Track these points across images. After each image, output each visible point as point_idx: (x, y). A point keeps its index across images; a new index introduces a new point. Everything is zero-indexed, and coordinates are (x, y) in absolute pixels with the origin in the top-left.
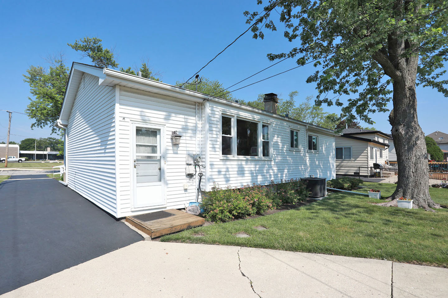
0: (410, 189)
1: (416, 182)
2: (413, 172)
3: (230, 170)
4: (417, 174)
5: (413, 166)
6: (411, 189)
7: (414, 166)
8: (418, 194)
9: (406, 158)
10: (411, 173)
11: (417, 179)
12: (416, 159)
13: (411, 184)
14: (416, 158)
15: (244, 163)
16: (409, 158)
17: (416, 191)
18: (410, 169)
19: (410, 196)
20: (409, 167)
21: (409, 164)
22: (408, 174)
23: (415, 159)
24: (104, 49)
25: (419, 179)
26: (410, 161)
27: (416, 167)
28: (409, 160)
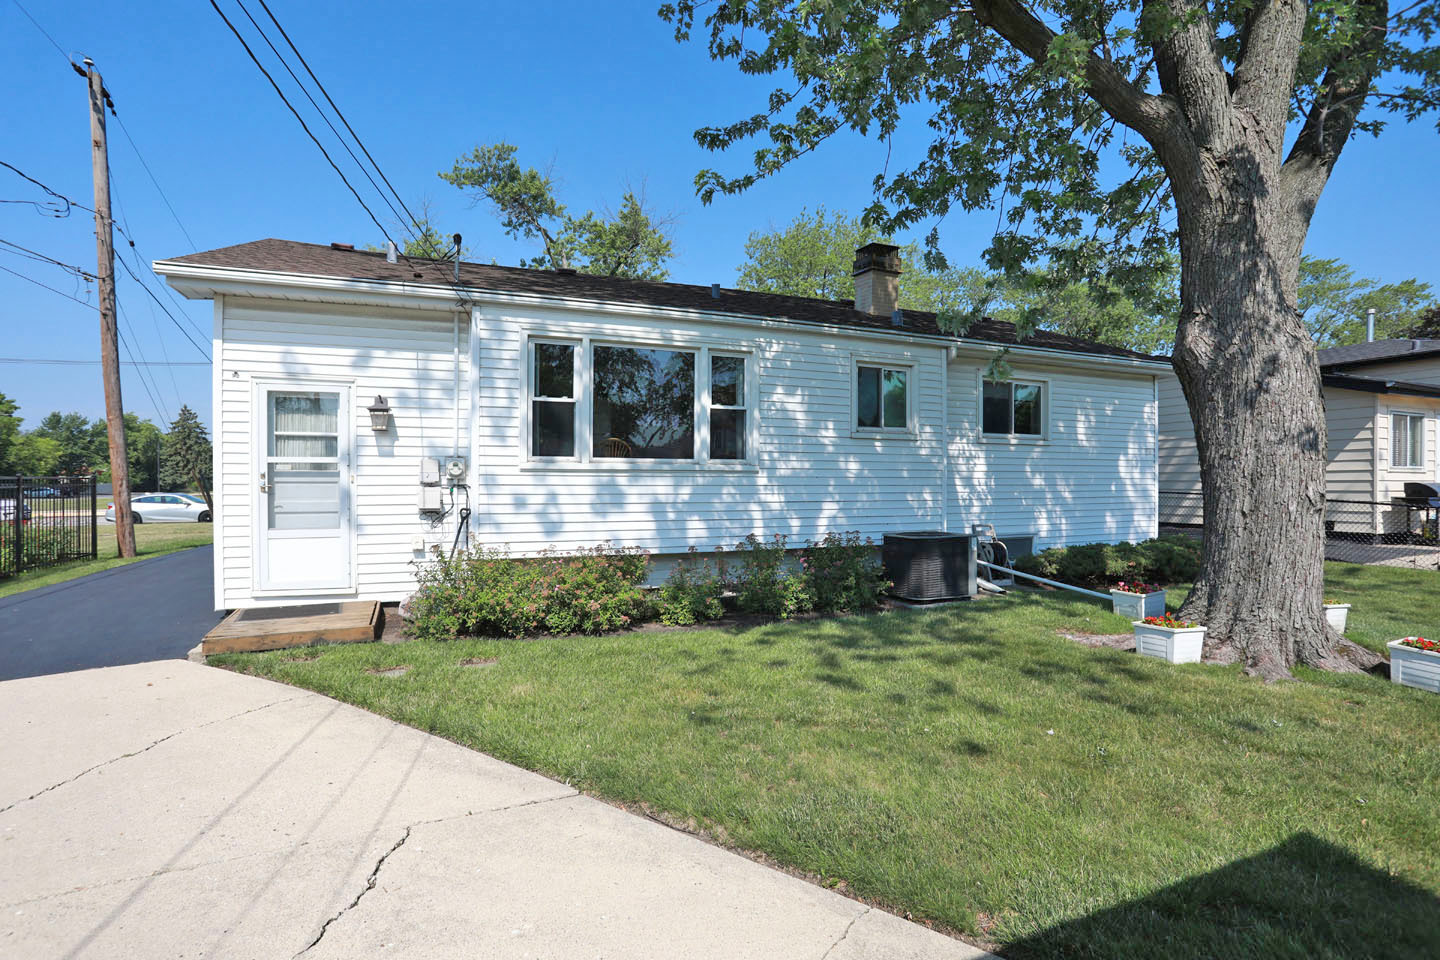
0: (1229, 582)
1: (1253, 553)
2: (1244, 514)
3: (561, 499)
4: (1256, 523)
5: (1244, 487)
6: (1234, 585)
7: (1249, 486)
8: (1258, 604)
9: (1221, 452)
10: (1238, 515)
11: (1258, 544)
12: (1257, 458)
13: (1233, 563)
14: (1259, 451)
15: (622, 480)
16: (1229, 452)
17: (1250, 591)
18: (1233, 501)
19: (1227, 613)
20: (1230, 492)
21: (1230, 481)
22: (1227, 519)
23: (1252, 458)
24: (524, 171)
25: (1262, 544)
26: (1234, 467)
27: (1255, 493)
28: (1230, 462)
